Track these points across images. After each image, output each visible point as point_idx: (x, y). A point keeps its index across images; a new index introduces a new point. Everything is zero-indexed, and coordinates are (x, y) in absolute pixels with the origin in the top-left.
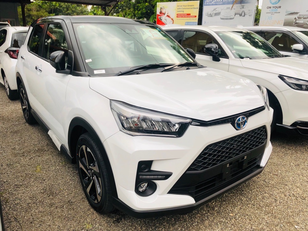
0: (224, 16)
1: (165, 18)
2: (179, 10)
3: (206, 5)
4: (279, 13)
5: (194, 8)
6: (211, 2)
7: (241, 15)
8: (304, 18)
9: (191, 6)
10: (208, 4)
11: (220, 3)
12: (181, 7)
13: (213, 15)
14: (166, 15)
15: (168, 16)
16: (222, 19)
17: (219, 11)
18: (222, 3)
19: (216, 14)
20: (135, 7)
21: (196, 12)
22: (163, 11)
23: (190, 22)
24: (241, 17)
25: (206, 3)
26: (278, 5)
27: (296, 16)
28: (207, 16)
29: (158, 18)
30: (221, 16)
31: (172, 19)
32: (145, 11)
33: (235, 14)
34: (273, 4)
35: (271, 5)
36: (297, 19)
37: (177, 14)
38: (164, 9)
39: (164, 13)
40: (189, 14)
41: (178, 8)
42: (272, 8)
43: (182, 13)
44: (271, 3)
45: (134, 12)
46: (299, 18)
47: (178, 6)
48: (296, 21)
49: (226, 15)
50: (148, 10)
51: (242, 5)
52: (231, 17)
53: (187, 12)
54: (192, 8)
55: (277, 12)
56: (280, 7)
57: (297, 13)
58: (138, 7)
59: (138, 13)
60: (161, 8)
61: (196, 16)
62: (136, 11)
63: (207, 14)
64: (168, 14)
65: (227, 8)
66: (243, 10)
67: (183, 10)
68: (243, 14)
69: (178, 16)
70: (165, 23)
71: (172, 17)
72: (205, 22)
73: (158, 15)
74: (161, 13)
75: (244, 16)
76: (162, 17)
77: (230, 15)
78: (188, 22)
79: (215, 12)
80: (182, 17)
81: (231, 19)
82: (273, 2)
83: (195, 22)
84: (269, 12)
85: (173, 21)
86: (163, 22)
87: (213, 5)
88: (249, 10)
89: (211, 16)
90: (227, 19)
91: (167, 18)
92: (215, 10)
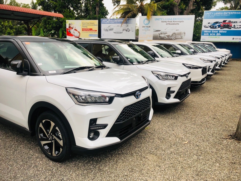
0: (116, 31)
1: (74, 31)
2: (83, 26)
3: (103, 23)
4: (150, 30)
5: (94, 25)
6: (106, 22)
7: (127, 31)
8: (164, 34)
9: (93, 23)
10: (104, 22)
11: (113, 22)
12: (85, 24)
13: (109, 30)
14: (74, 29)
15: (75, 30)
16: (115, 33)
17: (113, 28)
18: (114, 22)
19: (110, 30)
20: (46, 22)
21: (96, 28)
22: (72, 26)
23: (93, 35)
24: (127, 32)
25: (103, 22)
26: (148, 25)
27: (159, 32)
28: (104, 31)
29: (67, 31)
30: (114, 31)
31: (79, 32)
32: (55, 26)
33: (123, 30)
34: (146, 25)
35: (145, 26)
36: (160, 34)
37: (82, 29)
38: (72, 25)
39: (72, 27)
40: (92, 29)
41: (83, 24)
42: (145, 27)
43: (86, 28)
44: (144, 24)
45: (45, 26)
46: (161, 34)
47: (83, 23)
48: (160, 35)
49: (117, 31)
50: (57, 25)
51: (127, 24)
52: (121, 32)
53: (89, 27)
54: (93, 25)
55: (149, 29)
56: (150, 27)
57: (160, 31)
58: (49, 22)
59: (49, 26)
60: (70, 24)
61: (96, 31)
62: (47, 25)
63: (104, 29)
64: (75, 29)
65: (117, 26)
66: (127, 27)
67: (86, 26)
68: (128, 30)
69: (83, 30)
70: (73, 35)
71: (78, 31)
72: (103, 35)
73: (68, 29)
74: (70, 27)
75: (129, 31)
76: (70, 30)
77: (120, 30)
78: (91, 35)
79: (109, 28)
80: (86, 31)
81: (120, 33)
82: (145, 24)
83: (96, 35)
84: (144, 29)
85: (80, 33)
86: (72, 34)
87: (107, 23)
88: (132, 28)
89: (107, 31)
90: (118, 33)
91: (75, 31)
92: (109, 26)
